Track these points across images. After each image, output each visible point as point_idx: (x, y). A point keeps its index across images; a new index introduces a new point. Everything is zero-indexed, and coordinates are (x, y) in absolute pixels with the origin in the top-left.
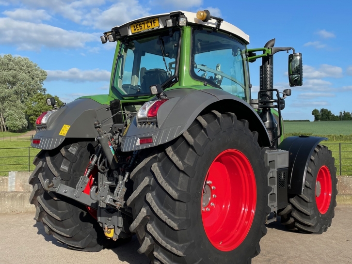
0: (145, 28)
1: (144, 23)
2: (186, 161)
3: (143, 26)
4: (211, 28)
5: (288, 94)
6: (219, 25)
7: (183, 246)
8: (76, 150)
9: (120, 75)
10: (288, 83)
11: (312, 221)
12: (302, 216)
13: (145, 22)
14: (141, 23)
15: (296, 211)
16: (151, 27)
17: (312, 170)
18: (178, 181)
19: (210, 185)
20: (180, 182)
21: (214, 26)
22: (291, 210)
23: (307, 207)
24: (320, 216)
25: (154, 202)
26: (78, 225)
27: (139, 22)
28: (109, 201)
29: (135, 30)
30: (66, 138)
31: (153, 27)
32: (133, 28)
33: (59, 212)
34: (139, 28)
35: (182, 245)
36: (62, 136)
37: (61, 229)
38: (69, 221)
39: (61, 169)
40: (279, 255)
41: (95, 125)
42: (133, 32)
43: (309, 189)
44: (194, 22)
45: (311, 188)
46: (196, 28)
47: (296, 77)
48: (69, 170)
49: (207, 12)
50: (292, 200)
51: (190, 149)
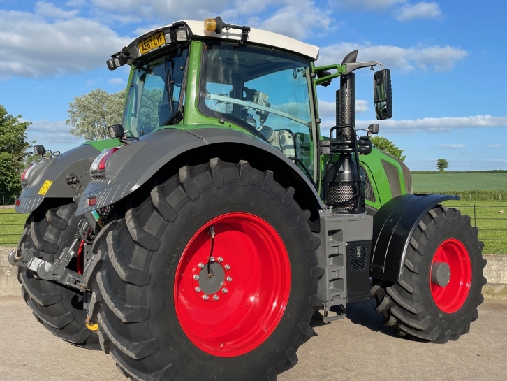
0: (154, 46)
1: (151, 40)
2: (146, 229)
3: (150, 43)
4: (235, 41)
5: (374, 131)
6: (245, 36)
7: (137, 346)
8: (66, 213)
9: (133, 111)
10: (375, 114)
11: (421, 322)
12: (405, 315)
13: (152, 38)
14: (148, 40)
15: (396, 306)
16: (158, 45)
17: (420, 245)
18: (132, 256)
19: (222, 264)
20: (134, 258)
21: (239, 38)
22: (389, 304)
23: (412, 301)
24: (440, 315)
25: (102, 284)
26: (70, 313)
27: (146, 39)
28: (68, 281)
29: (143, 49)
30: (45, 199)
31: (160, 44)
32: (141, 48)
33: (43, 294)
34: (147, 47)
35: (137, 344)
36: (42, 196)
37: (48, 317)
38: (58, 307)
39: (44, 238)
40: (347, 370)
41: (68, 179)
42: (143, 52)
43: (413, 274)
44: (203, 35)
45: (416, 271)
46: (211, 42)
47: (384, 106)
48: (55, 238)
49: (218, 19)
50: (389, 290)
51: (155, 213)
